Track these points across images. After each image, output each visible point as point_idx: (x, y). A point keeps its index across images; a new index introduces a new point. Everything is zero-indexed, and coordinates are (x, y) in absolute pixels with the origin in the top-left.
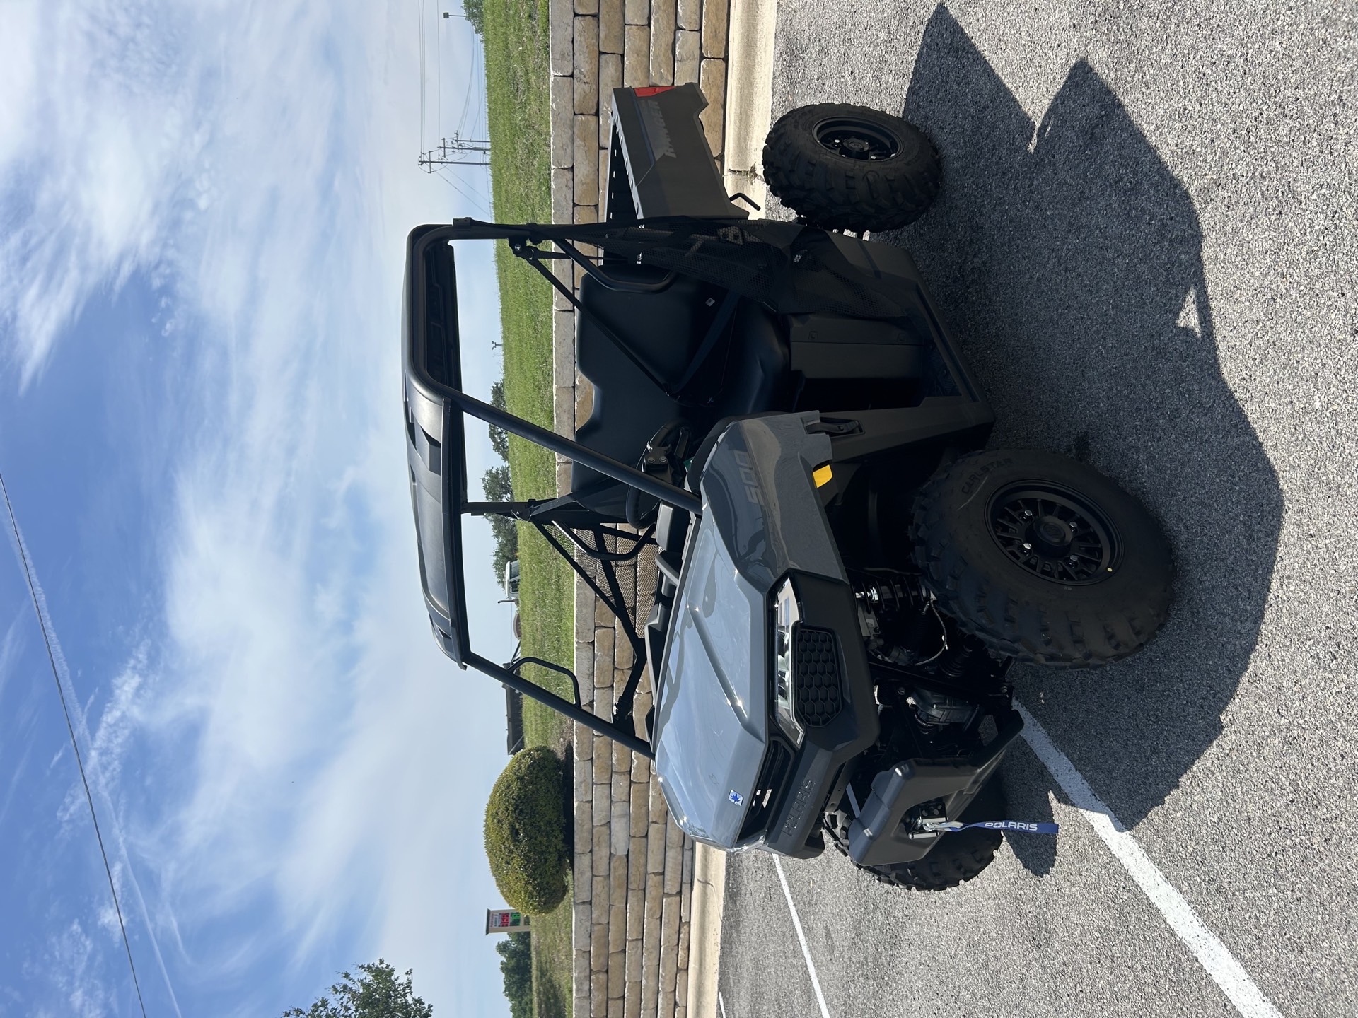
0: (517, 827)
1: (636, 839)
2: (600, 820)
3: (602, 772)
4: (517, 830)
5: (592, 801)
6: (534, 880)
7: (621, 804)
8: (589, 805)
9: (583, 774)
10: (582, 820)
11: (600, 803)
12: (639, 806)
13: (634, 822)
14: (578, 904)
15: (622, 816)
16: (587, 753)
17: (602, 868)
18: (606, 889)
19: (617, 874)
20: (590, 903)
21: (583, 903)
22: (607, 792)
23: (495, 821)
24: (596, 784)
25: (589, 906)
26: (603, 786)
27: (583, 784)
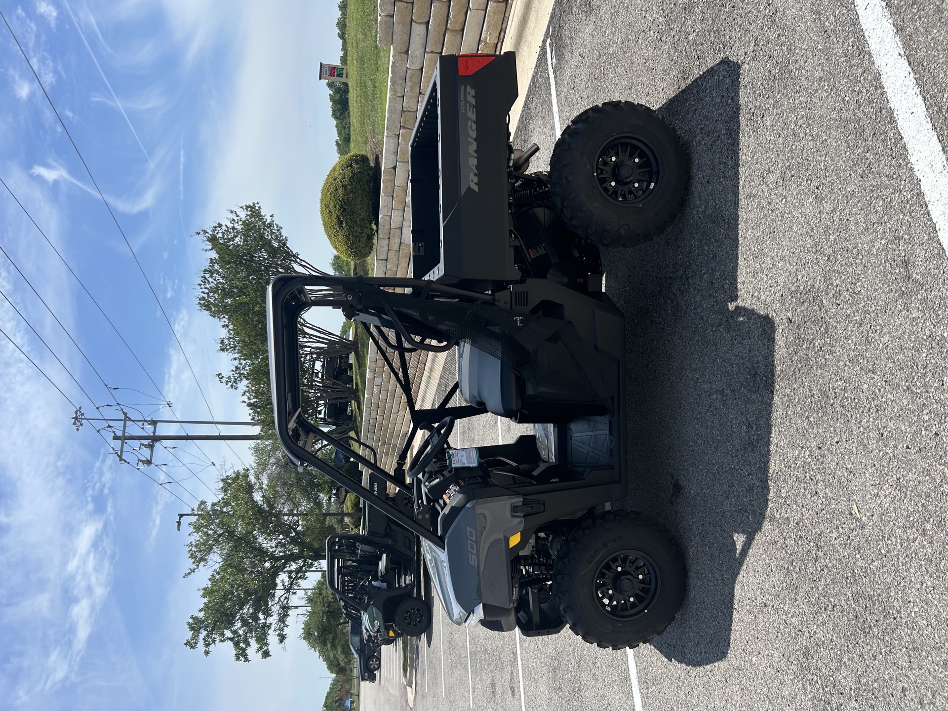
0: (342, 219)
2: (396, 225)
4: (342, 221)
5: (391, 216)
6: (352, 249)
9: (386, 202)
10: (384, 223)
11: (396, 218)
14: (379, 259)
16: (390, 193)
17: (395, 247)
18: (397, 256)
19: (404, 252)
20: (387, 260)
21: (382, 260)
23: (327, 210)
24: (395, 209)
27: (386, 207)
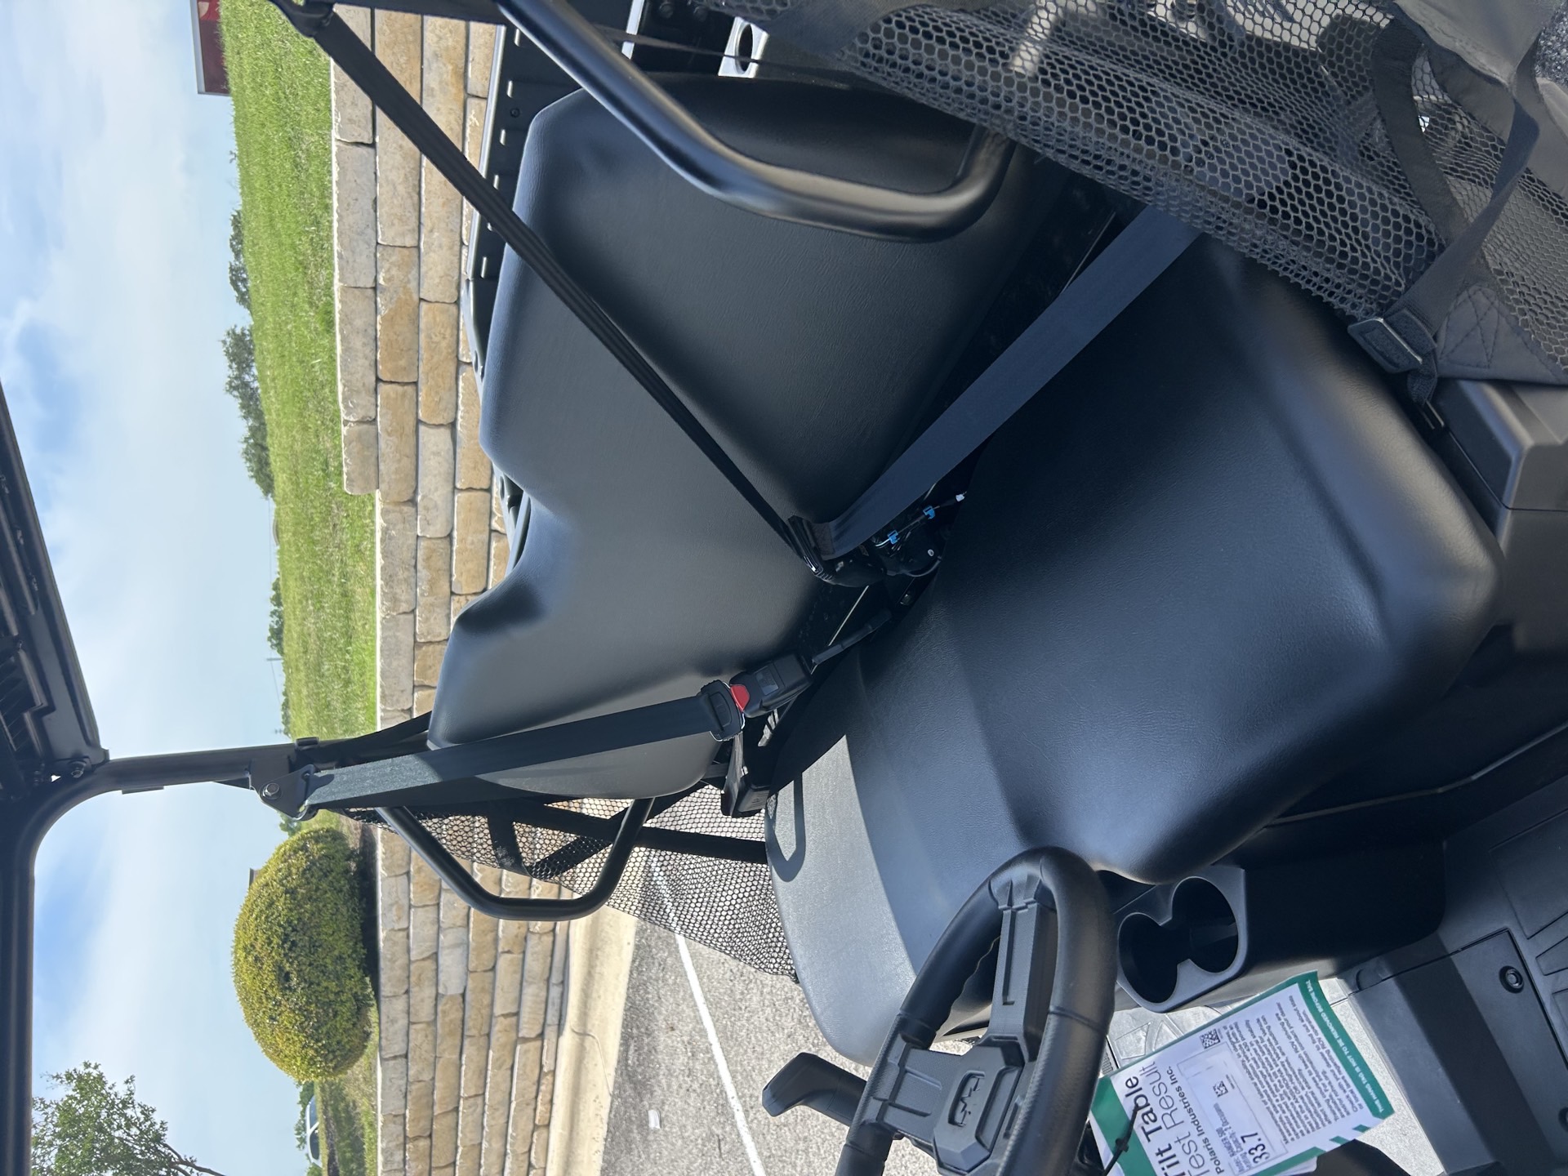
0: (288, 969)
1: (476, 974)
2: (422, 953)
3: (425, 890)
5: (409, 928)
6: (317, 1041)
8: (403, 934)
9: (394, 895)
10: (393, 954)
11: (421, 930)
12: (483, 934)
13: (473, 951)
14: (387, 1060)
15: (457, 946)
16: (400, 866)
17: (424, 1012)
18: (430, 1038)
19: (447, 1019)
20: (406, 1056)
21: (395, 1057)
22: (433, 916)
23: (250, 959)
24: (415, 907)
25: (404, 1060)
26: (427, 908)
27: (394, 908)
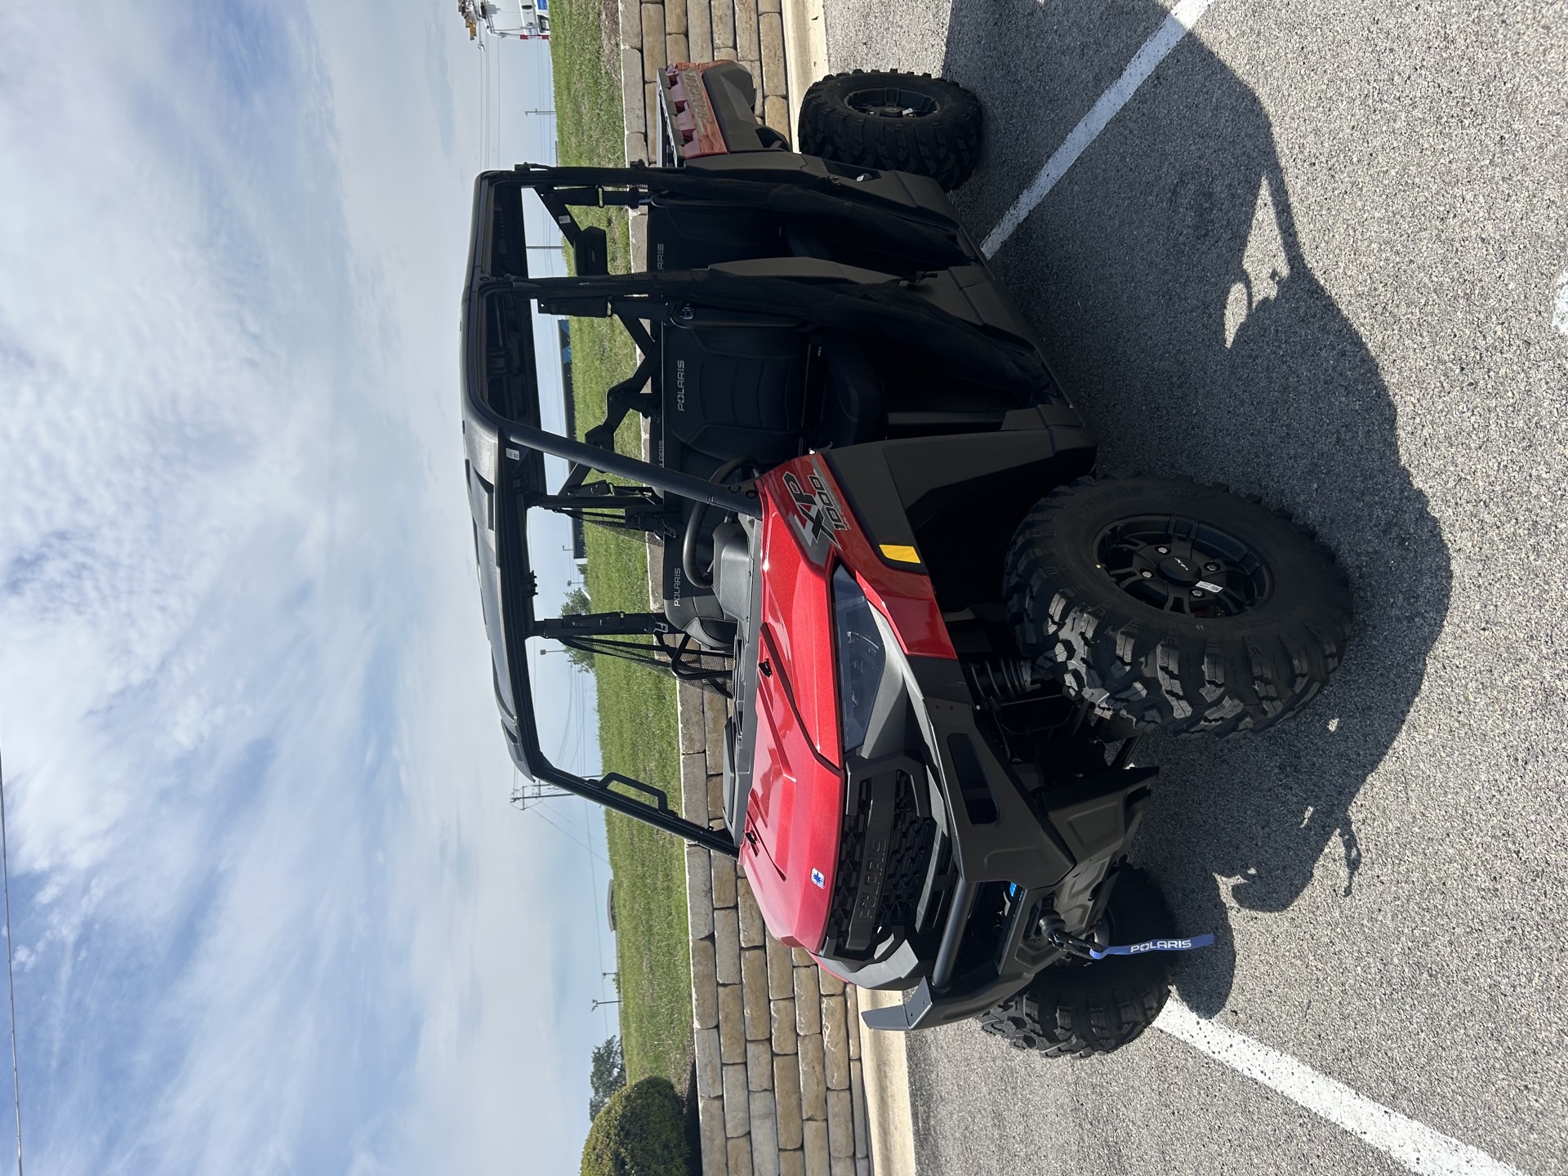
0: (623, 1155)
1: (788, 1154)
2: (736, 1129)
3: (732, 1044)
4: (623, 1159)
5: (723, 1095)
7: (762, 1094)
8: (717, 1103)
11: (733, 1097)
12: (787, 1094)
13: (782, 1121)
15: (766, 1116)
22: (742, 1077)
23: (594, 1157)
24: (726, 1064)
26: (736, 1067)
27: (709, 1068)
